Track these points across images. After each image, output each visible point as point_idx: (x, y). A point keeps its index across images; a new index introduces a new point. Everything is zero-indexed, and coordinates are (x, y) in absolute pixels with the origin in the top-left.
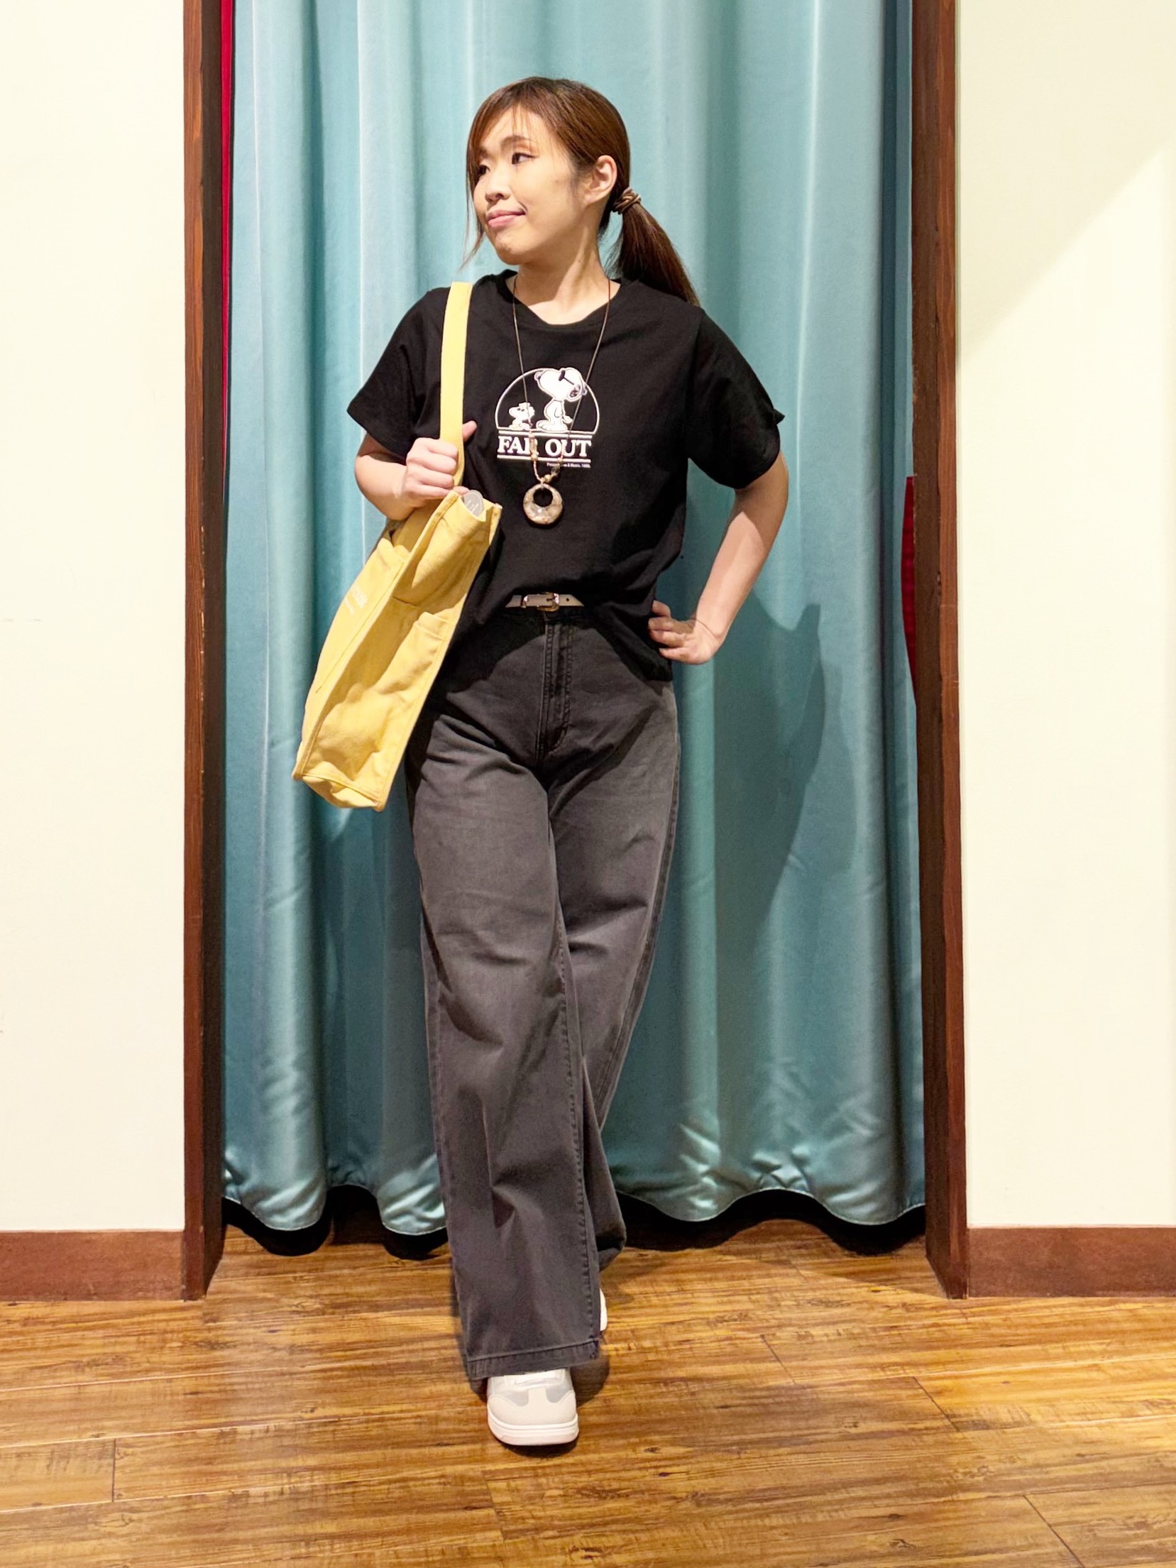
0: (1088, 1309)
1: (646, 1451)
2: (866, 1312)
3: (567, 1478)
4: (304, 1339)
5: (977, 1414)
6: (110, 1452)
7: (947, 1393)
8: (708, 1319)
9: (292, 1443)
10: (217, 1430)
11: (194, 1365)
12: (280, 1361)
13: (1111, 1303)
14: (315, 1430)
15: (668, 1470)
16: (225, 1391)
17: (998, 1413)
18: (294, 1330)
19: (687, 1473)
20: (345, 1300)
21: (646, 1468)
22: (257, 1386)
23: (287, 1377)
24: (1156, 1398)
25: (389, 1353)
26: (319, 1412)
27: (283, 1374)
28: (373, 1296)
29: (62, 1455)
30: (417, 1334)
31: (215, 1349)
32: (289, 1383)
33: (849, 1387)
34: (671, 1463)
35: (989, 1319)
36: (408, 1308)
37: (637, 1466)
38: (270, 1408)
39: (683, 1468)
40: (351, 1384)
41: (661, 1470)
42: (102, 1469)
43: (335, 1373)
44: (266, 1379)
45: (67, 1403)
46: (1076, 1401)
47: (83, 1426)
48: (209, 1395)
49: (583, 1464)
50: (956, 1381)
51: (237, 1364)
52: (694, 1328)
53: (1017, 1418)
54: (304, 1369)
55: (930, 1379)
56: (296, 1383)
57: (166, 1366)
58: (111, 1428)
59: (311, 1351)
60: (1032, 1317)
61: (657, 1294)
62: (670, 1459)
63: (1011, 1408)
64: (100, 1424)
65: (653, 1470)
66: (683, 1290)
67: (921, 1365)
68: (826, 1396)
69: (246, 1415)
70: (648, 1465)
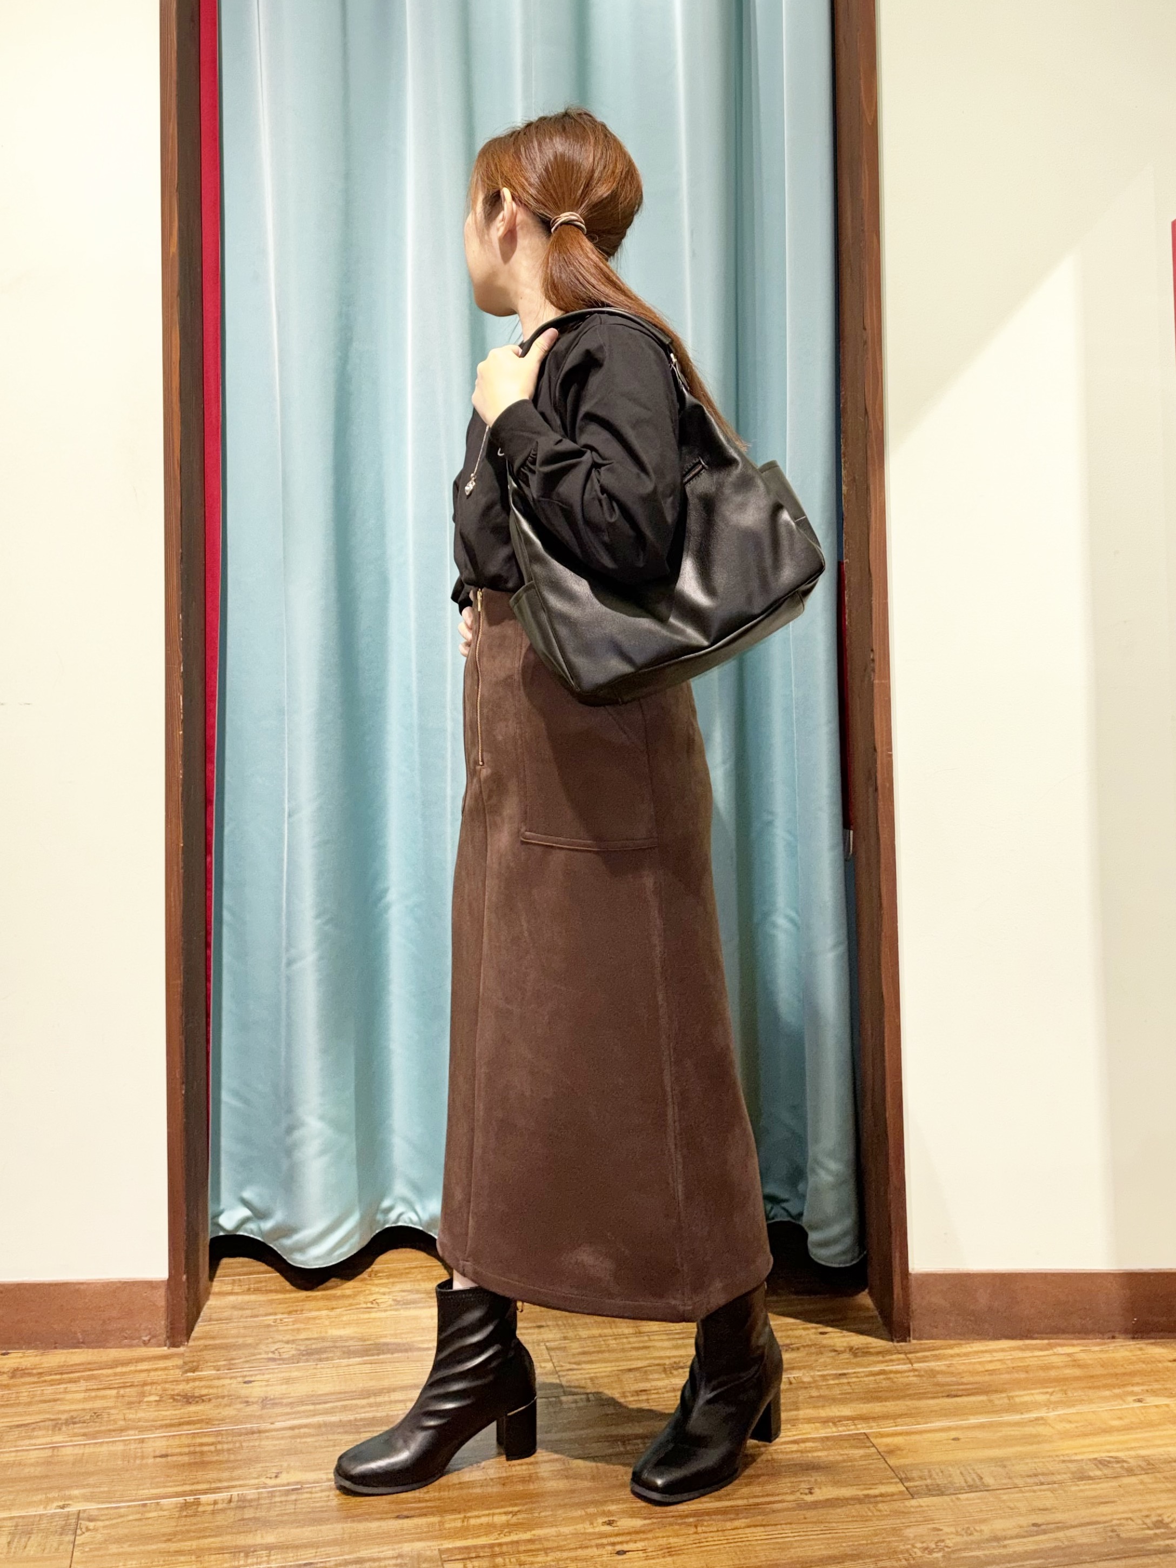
0: (1028, 1354)
1: (604, 1523)
2: (813, 1358)
3: (523, 1558)
4: (277, 1390)
5: (931, 1476)
6: (72, 1527)
7: (898, 1452)
8: (665, 1364)
9: (252, 1515)
10: (181, 1499)
11: (168, 1422)
12: (249, 1418)
13: (1051, 1346)
14: (277, 1499)
15: (625, 1547)
16: (195, 1453)
17: (950, 1476)
18: (268, 1381)
19: (644, 1550)
20: (319, 1346)
21: (603, 1545)
22: (226, 1446)
23: (256, 1436)
24: (1104, 1455)
25: (356, 1405)
26: (284, 1479)
27: (253, 1433)
28: (346, 1341)
29: (24, 1529)
30: (386, 1383)
31: (190, 1403)
32: (257, 1444)
33: (803, 1445)
34: (628, 1538)
35: (932, 1364)
36: (378, 1354)
37: (594, 1542)
38: (237, 1473)
39: (640, 1545)
40: (317, 1444)
41: (619, 1548)
42: (61, 1547)
43: (302, 1430)
44: (235, 1439)
45: (39, 1469)
46: (1027, 1461)
47: (50, 1496)
48: (180, 1458)
49: (540, 1540)
50: (905, 1437)
51: (209, 1422)
52: (651, 1377)
53: (969, 1479)
54: (272, 1427)
55: (882, 1435)
56: (263, 1443)
57: (140, 1424)
58: (77, 1497)
59: (281, 1404)
60: (975, 1363)
61: (616, 1337)
62: (629, 1533)
63: (962, 1469)
64: (67, 1493)
65: (610, 1548)
66: (640, 1333)
67: (874, 1419)
68: (781, 1456)
69: (210, 1482)
70: (605, 1541)
